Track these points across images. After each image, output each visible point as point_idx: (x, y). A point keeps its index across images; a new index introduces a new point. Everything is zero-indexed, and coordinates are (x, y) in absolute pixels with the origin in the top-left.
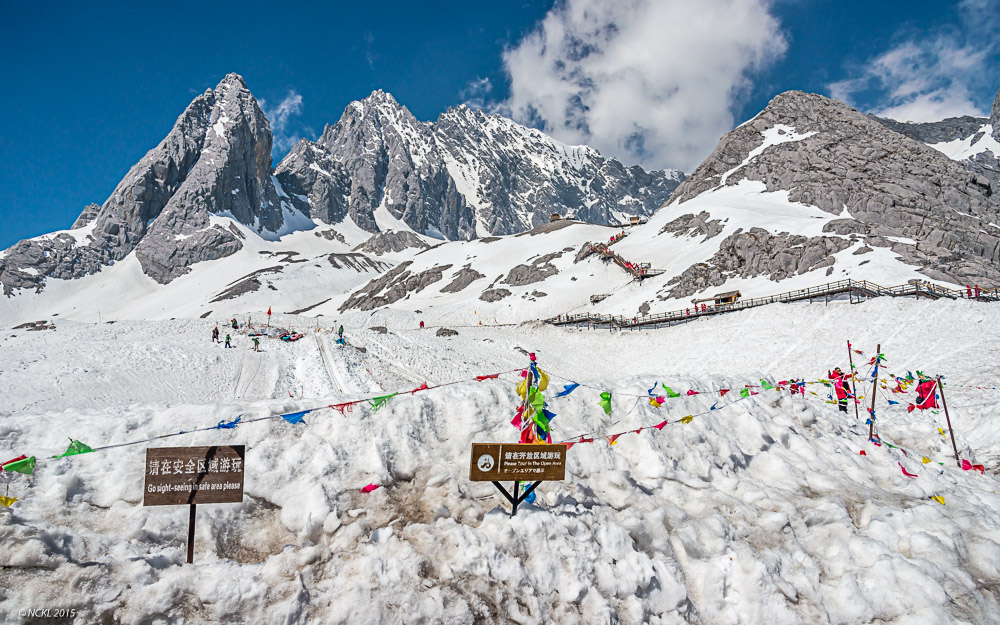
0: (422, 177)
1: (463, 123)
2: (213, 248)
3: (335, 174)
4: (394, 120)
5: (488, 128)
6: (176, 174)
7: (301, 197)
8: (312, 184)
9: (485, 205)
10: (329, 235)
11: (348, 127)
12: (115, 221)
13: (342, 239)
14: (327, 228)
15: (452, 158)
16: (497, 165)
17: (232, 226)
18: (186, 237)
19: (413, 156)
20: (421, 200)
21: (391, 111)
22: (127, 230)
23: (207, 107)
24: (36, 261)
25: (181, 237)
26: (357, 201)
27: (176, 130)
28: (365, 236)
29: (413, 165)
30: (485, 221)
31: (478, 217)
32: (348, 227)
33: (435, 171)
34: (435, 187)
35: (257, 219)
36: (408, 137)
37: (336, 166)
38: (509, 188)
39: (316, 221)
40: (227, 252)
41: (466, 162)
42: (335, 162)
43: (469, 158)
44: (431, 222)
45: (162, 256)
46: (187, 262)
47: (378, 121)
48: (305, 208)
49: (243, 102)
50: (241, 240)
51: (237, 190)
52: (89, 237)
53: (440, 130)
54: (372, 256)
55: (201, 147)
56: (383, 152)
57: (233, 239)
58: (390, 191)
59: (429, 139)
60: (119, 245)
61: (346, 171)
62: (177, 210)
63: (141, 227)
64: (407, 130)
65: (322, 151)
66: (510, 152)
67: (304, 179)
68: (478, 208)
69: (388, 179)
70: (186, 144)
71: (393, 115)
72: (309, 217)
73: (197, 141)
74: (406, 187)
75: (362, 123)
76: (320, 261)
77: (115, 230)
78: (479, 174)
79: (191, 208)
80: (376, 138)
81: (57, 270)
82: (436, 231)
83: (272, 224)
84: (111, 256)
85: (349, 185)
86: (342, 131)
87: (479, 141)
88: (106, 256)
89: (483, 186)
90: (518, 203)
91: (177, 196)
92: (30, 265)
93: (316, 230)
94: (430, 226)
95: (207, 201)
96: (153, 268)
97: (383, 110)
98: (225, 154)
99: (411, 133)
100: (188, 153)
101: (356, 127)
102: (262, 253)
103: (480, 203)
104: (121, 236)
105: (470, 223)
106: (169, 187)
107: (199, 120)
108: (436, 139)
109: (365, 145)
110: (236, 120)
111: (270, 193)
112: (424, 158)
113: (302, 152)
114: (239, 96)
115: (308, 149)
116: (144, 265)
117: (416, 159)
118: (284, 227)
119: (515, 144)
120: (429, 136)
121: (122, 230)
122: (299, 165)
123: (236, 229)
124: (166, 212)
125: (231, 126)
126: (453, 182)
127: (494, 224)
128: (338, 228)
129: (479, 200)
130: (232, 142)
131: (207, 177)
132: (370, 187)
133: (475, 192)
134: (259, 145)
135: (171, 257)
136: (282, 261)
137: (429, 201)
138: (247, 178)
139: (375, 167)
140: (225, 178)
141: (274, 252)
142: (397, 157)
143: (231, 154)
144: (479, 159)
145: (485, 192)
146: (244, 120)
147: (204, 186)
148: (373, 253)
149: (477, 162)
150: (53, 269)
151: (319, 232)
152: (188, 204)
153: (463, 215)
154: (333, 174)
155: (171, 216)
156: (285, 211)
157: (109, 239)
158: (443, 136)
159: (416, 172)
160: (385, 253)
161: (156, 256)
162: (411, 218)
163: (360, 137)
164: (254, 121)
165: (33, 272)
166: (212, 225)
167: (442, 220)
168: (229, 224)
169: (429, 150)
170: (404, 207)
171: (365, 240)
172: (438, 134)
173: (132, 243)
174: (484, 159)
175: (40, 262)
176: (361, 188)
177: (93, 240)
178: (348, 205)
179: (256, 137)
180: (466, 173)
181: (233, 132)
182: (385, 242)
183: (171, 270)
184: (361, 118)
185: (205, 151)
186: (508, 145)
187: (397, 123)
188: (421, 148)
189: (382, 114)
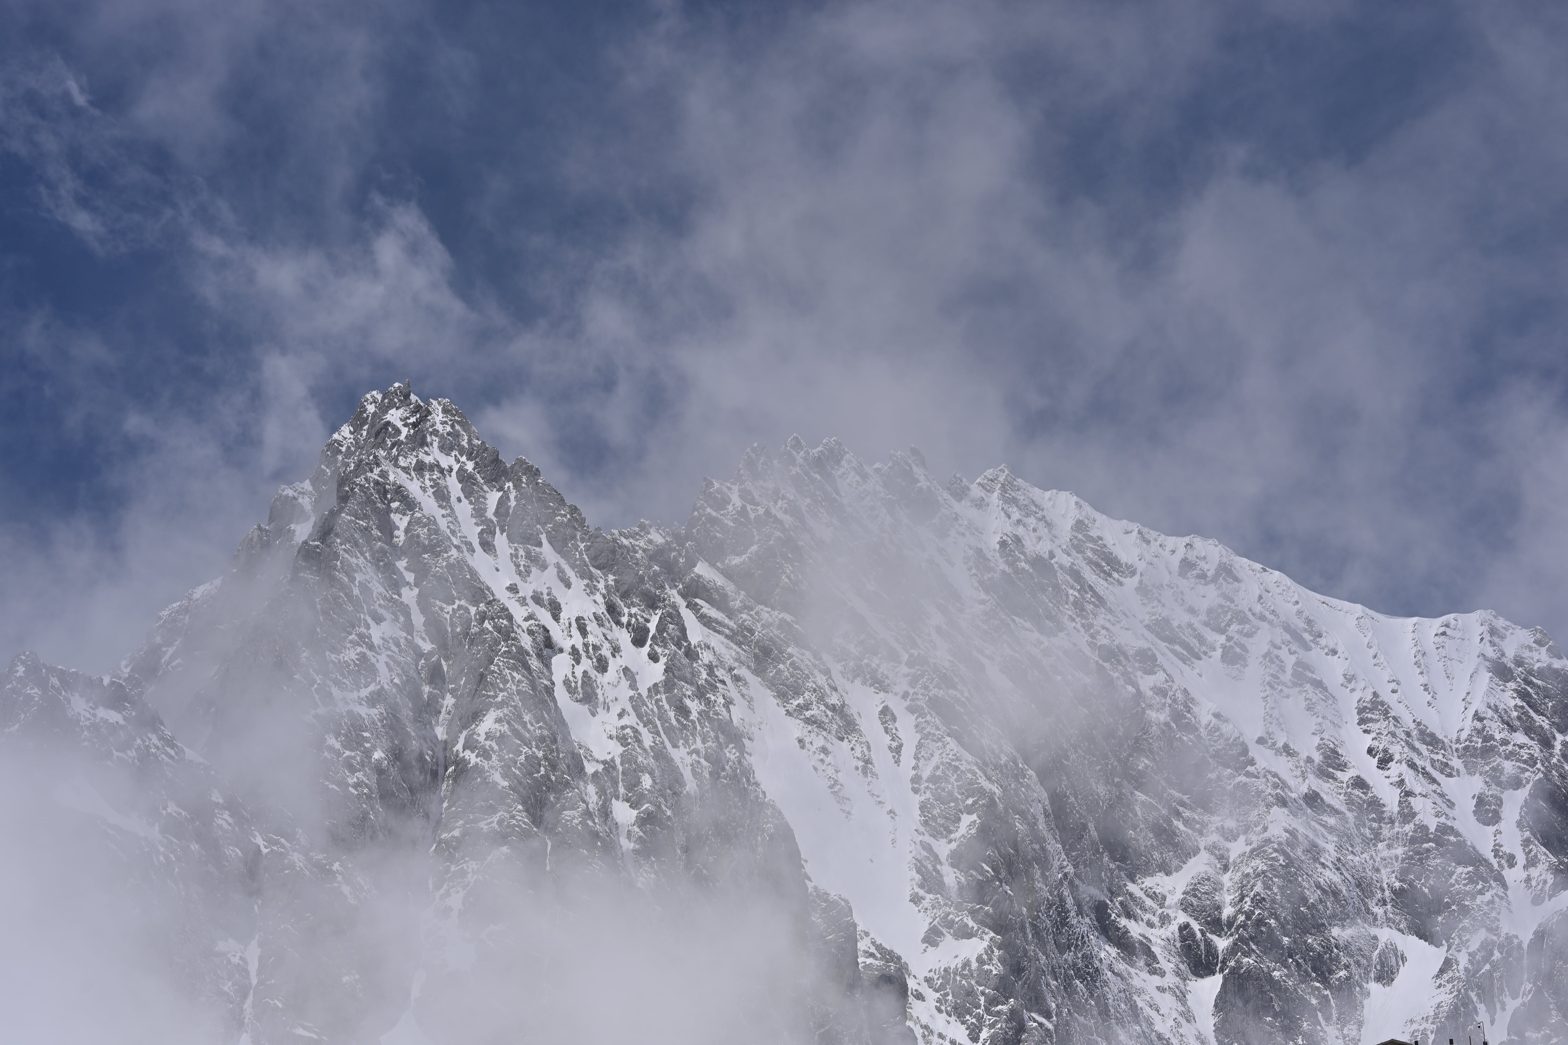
4: (472, 531)
9: (957, 949)
15: (768, 700)
19: (570, 712)
21: (454, 485)
29: (571, 757)
31: (919, 1012)
33: (690, 781)
36: (545, 617)
41: (846, 723)
43: (862, 701)
47: (390, 538)
53: (708, 570)
59: (653, 619)
64: (539, 580)
68: (920, 963)
71: (464, 509)
78: (918, 784)
87: (910, 614)
89: (944, 847)
90: (1136, 930)
97: (413, 487)
99: (561, 594)
103: (932, 938)
108: (688, 617)
112: (631, 719)
117: (587, 726)
119: (1104, 618)
120: (652, 603)
126: (784, 833)
129: (924, 922)
133: (904, 879)
142: (490, 721)
145: (952, 878)
159: (589, 790)
169: (650, 674)
180: (851, 783)
186: (1061, 628)
187: (487, 546)
188: (614, 665)
189: (409, 504)
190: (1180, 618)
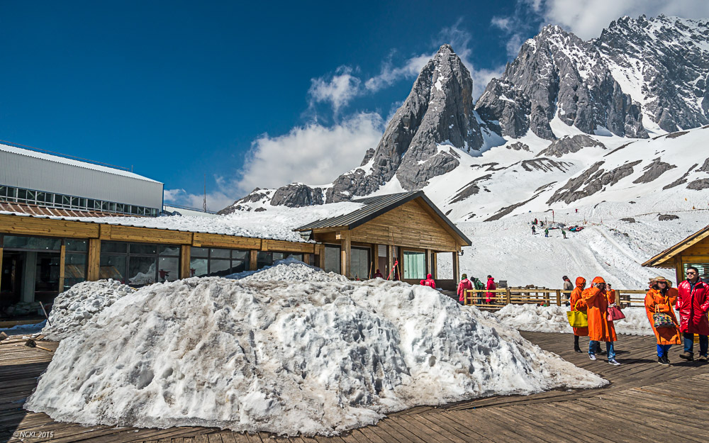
0: (589, 87)
1: (625, 33)
2: (441, 167)
3: (518, 100)
4: (562, 46)
5: (652, 30)
6: (415, 121)
7: (494, 122)
8: (502, 111)
9: (650, 100)
10: (517, 147)
11: (524, 61)
12: (384, 157)
13: (527, 148)
14: (514, 141)
15: (615, 65)
16: (661, 61)
17: (451, 150)
18: (424, 162)
19: (580, 72)
20: (589, 107)
21: (559, 39)
22: (391, 162)
23: (430, 72)
24: (348, 187)
25: (421, 162)
26: (536, 117)
27: (413, 92)
28: (546, 144)
29: (580, 79)
30: (651, 114)
31: (643, 111)
32: (530, 138)
33: (601, 80)
34: (601, 93)
35: (466, 143)
36: (575, 57)
37: (519, 94)
38: (674, 79)
39: (506, 138)
40: (450, 169)
41: (630, 65)
42: (518, 91)
43: (633, 61)
44: (599, 123)
45: (411, 176)
46: (426, 178)
47: (549, 50)
48: (498, 130)
49: (452, 63)
50: (458, 159)
51: (452, 125)
52: (371, 169)
53: (603, 44)
54: (554, 158)
55: (428, 100)
56: (554, 74)
57: (453, 159)
58: (562, 105)
59: (594, 54)
60: (387, 172)
61: (526, 95)
62: (418, 145)
63: (398, 159)
64: (574, 52)
65: (507, 85)
66: (675, 46)
67: (495, 109)
68: (643, 103)
69: (559, 95)
70: (420, 101)
71: (561, 43)
72: (501, 136)
73: (425, 97)
74: (576, 99)
75: (536, 55)
76: (515, 167)
77: (384, 163)
78: (643, 73)
79: (426, 142)
80: (549, 64)
81: (358, 191)
82: (604, 129)
83: (476, 145)
84: (384, 179)
85: (529, 106)
86: (519, 65)
87: (642, 44)
88: (381, 180)
89: (648, 83)
90: (686, 91)
91: (417, 136)
92: (345, 189)
93: (507, 144)
94: (598, 126)
95: (435, 136)
96: (407, 184)
97: (552, 41)
98: (443, 102)
99: (578, 53)
100: (421, 107)
101: (530, 60)
102: (472, 166)
103: (646, 98)
104: (388, 166)
105: (636, 118)
106: (411, 131)
107: (426, 82)
108: (601, 53)
109: (539, 72)
110: (449, 76)
111: (473, 124)
112: (591, 71)
113: (493, 89)
114: (450, 60)
115: (498, 86)
116: (402, 183)
117: (583, 74)
118: (484, 145)
119: (681, 37)
120: (594, 51)
121: (388, 162)
122: (491, 99)
123: (454, 152)
124: (411, 148)
125: (446, 82)
126: (618, 86)
127: (660, 114)
128: (523, 140)
129: (644, 96)
130: (447, 93)
131: (434, 120)
132: (545, 105)
133: (640, 90)
134: (464, 90)
135: (417, 176)
136: (487, 170)
137: (596, 106)
138: (457, 115)
139: (549, 88)
140: (444, 119)
141: (481, 165)
142: (566, 76)
143: (447, 102)
144: (642, 60)
145: (649, 88)
146: (454, 76)
147: (432, 126)
148: (554, 156)
149: (641, 65)
150: (356, 191)
151: (510, 145)
152: (424, 140)
153: (629, 113)
154: (517, 100)
155: (415, 149)
156: (484, 134)
157: (382, 169)
158: (606, 48)
159: (584, 84)
160: (564, 155)
161: (408, 176)
162: (581, 122)
163: (536, 67)
164: (460, 75)
165: (347, 193)
166: (439, 151)
167: (608, 120)
168: (449, 149)
169: (594, 63)
170: (575, 115)
171: (546, 147)
172: (601, 48)
173: (394, 170)
174: (649, 60)
175: (350, 187)
176: (539, 107)
177: (374, 171)
178: (529, 122)
179: (462, 86)
180: (631, 75)
181: (447, 85)
182: (564, 146)
183: (417, 184)
184: (534, 52)
185: (431, 102)
186: (672, 41)
187: (565, 48)
188: (587, 63)
189: (552, 44)
190: (698, 34)
